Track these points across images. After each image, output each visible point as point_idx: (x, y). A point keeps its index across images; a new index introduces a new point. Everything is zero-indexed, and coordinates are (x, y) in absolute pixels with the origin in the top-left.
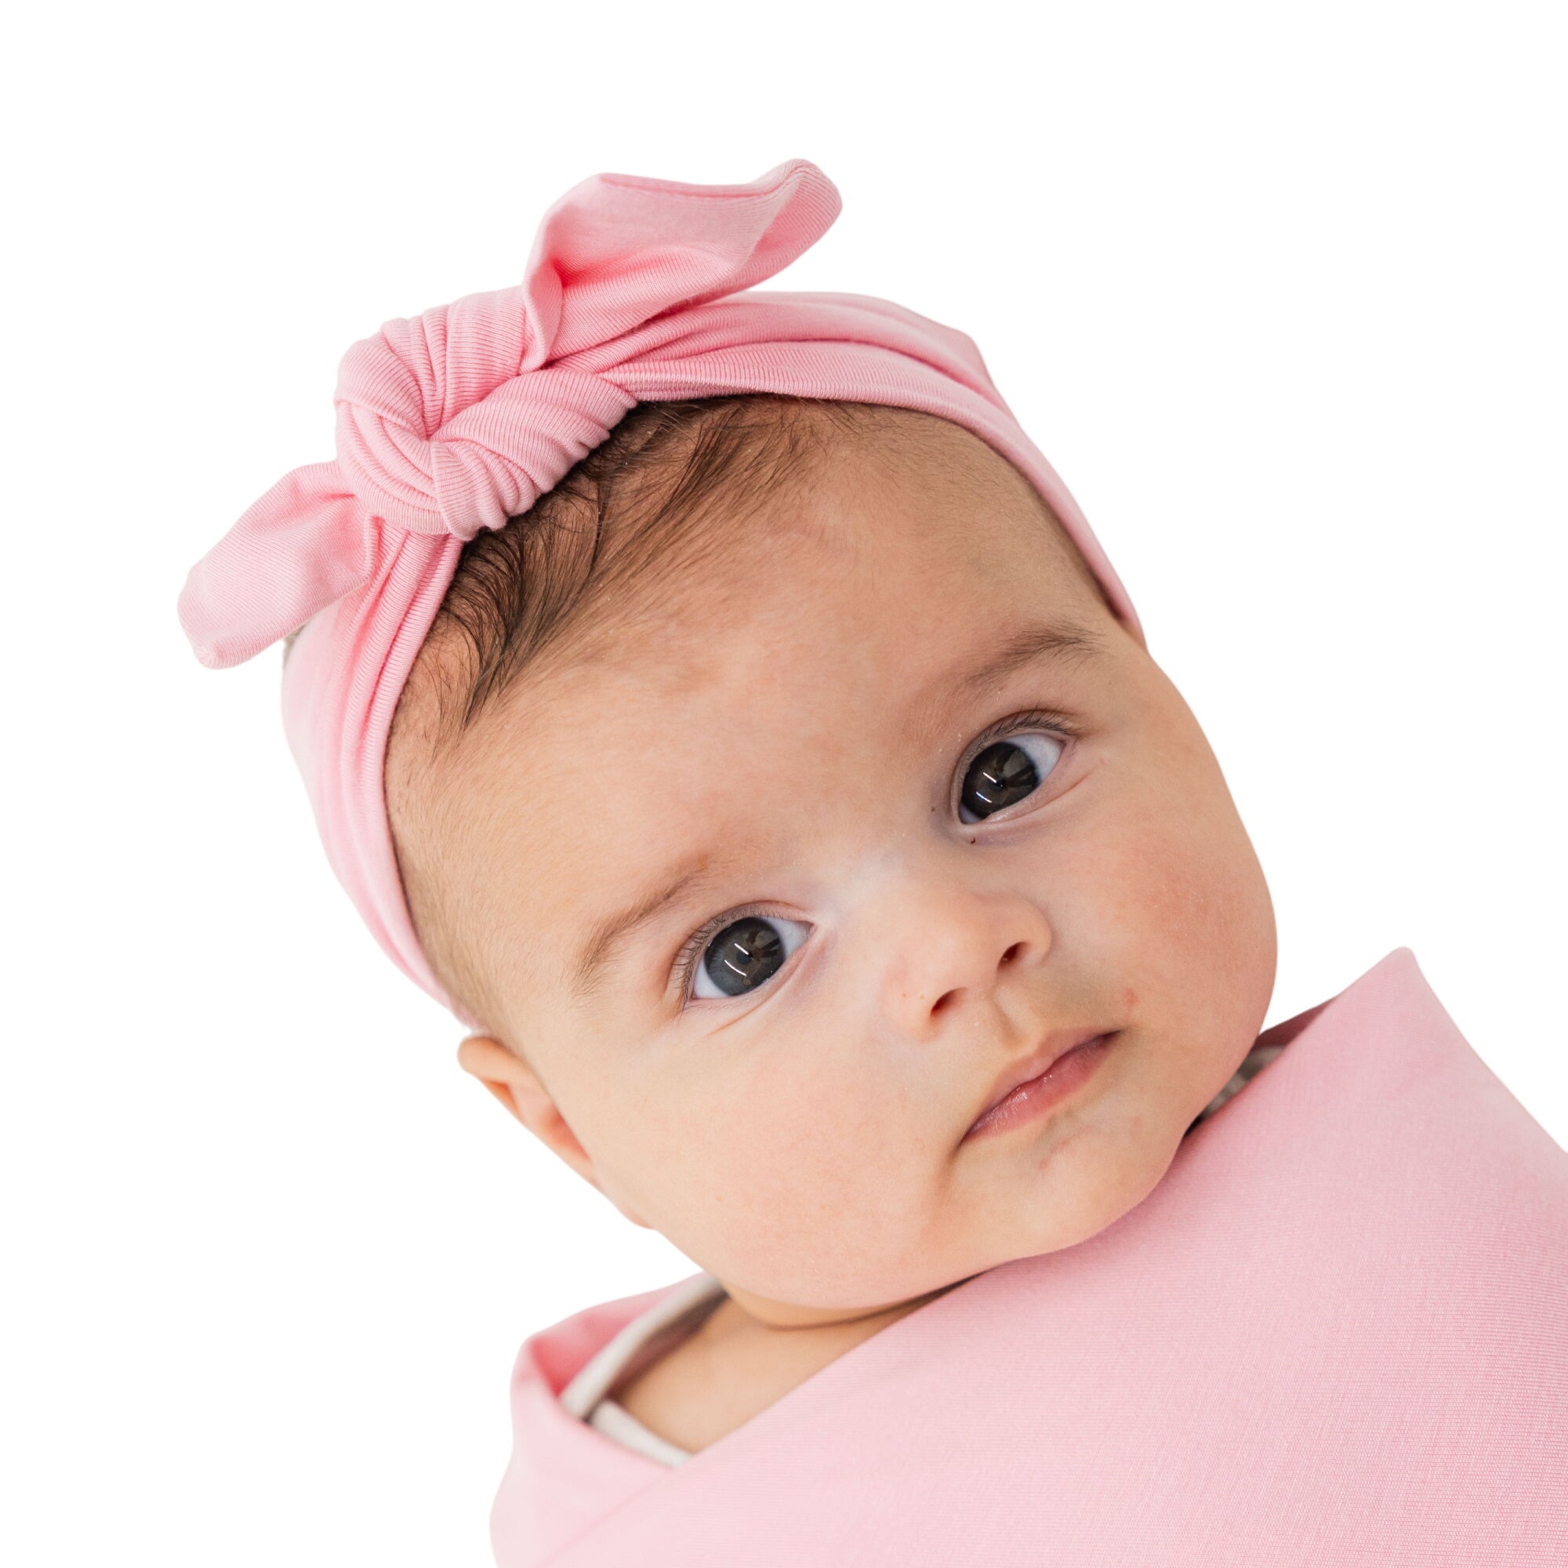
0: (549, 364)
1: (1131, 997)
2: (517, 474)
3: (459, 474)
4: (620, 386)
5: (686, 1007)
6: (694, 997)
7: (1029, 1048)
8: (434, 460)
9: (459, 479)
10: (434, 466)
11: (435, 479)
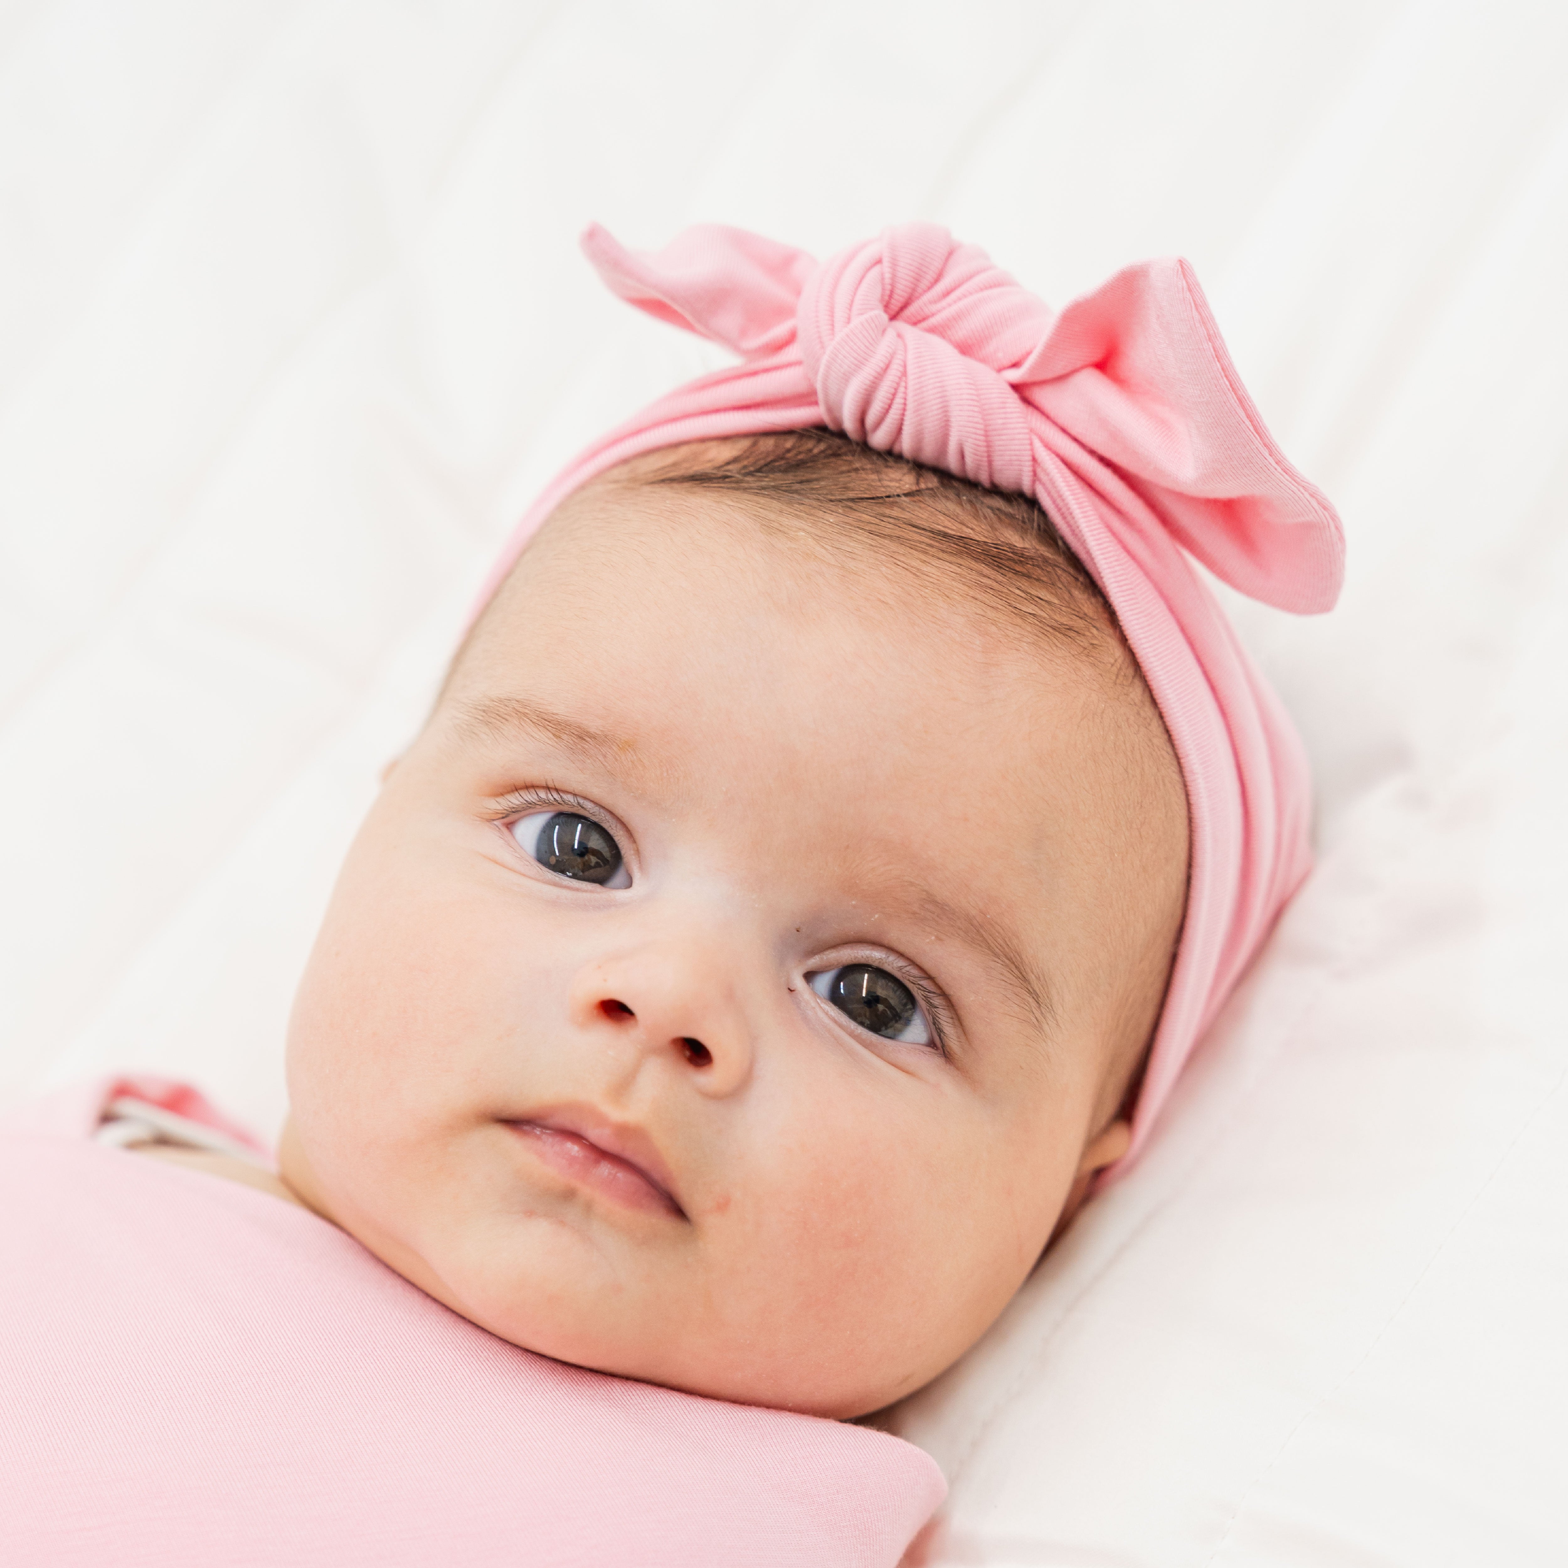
0: (1017, 387)
1: (723, 1206)
2: (898, 401)
3: (867, 344)
4: (1034, 460)
5: (495, 822)
6: (510, 826)
7: (616, 1114)
8: (867, 316)
9: (863, 347)
10: (862, 318)
11: (851, 325)
